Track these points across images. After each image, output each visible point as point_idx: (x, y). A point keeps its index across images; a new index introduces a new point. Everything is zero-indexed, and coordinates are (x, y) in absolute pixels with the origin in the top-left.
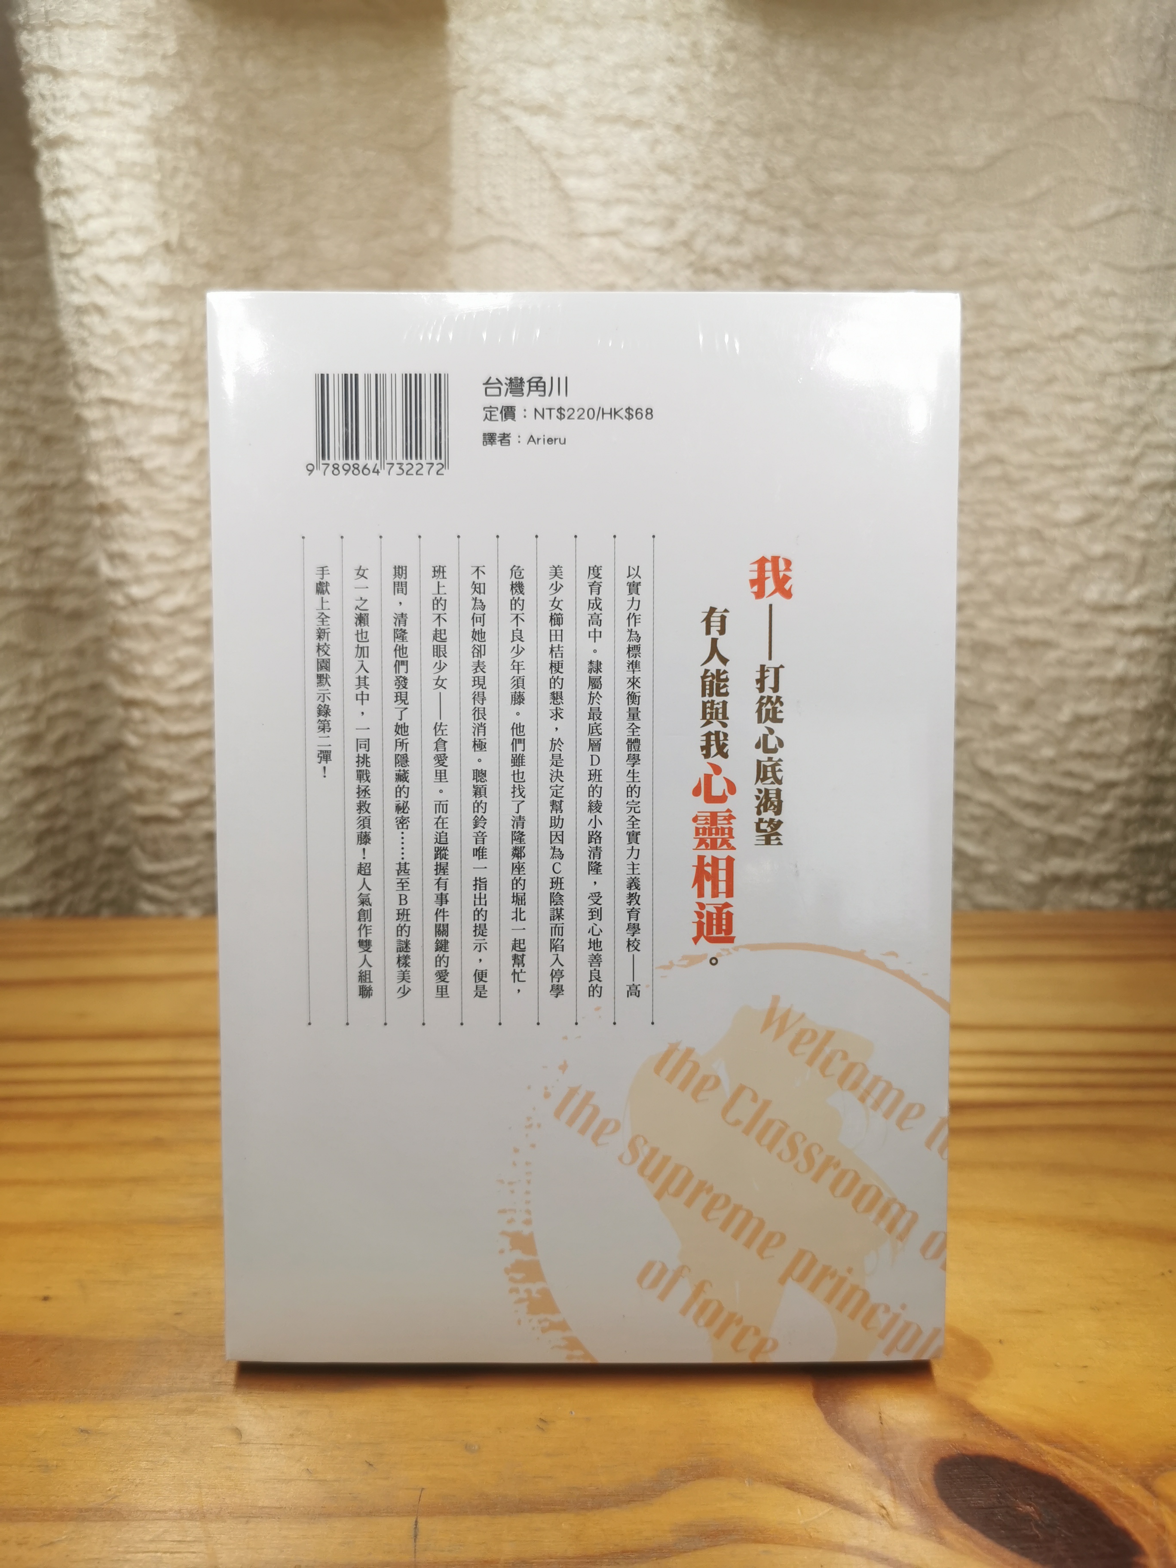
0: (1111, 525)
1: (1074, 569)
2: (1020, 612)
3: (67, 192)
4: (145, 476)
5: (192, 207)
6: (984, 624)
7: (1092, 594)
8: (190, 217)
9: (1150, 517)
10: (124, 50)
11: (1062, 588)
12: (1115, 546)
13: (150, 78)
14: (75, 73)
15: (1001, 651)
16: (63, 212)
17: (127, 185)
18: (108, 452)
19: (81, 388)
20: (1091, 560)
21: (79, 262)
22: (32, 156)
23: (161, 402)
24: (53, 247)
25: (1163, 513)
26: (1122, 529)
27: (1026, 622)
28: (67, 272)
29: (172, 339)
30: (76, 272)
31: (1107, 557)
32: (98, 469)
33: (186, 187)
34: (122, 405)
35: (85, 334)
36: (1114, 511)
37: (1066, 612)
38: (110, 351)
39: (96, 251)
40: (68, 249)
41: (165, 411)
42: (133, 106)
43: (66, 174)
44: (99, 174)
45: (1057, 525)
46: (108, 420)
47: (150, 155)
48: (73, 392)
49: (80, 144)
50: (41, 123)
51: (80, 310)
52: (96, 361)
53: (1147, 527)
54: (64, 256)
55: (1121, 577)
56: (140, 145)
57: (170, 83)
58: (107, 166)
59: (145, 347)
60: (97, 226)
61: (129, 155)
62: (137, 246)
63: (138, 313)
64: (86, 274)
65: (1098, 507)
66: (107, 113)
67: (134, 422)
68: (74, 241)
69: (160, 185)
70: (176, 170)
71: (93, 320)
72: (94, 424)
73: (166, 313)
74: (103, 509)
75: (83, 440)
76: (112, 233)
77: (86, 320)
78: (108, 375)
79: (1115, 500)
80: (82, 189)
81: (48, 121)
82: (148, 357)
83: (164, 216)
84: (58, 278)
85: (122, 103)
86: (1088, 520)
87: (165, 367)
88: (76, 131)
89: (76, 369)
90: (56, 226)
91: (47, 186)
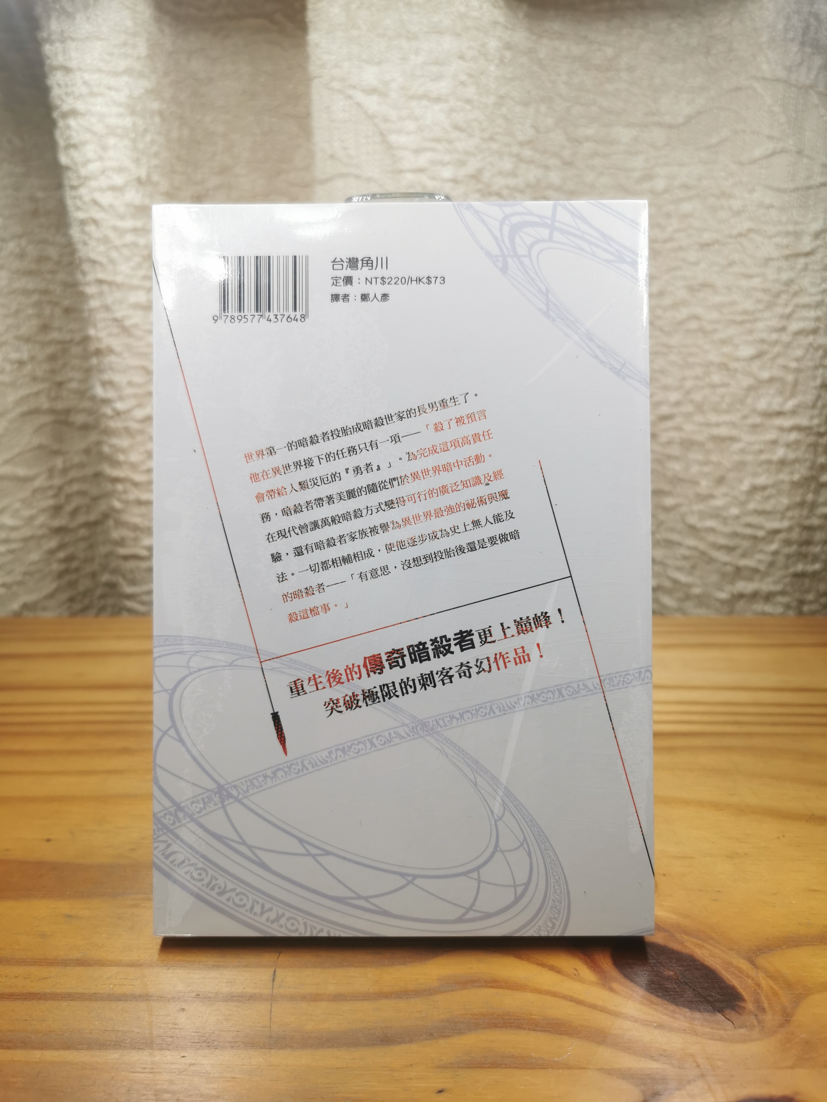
0: (774, 359)
1: (750, 389)
2: (713, 418)
3: (75, 146)
4: (126, 331)
5: (156, 154)
6: (689, 427)
7: (762, 405)
8: (154, 162)
9: (799, 353)
10: (111, 54)
11: (742, 401)
12: (777, 372)
13: (128, 71)
14: (80, 69)
15: (701, 445)
16: (72, 159)
17: (112, 141)
18: (101, 315)
19: (84, 273)
20: (761, 383)
21: (83, 191)
22: (52, 124)
23: (135, 282)
24: (66, 182)
25: (807, 351)
26: (781, 361)
27: (718, 425)
28: (75, 198)
29: (142, 241)
30: (80, 198)
31: (771, 380)
32: (95, 326)
33: (153, 142)
34: (110, 284)
35: (87, 238)
36: (776, 349)
37: (745, 417)
38: (102, 248)
39: (93, 184)
40: (75, 183)
41: (137, 288)
42: (117, 90)
43: (74, 134)
44: (94, 133)
45: (737, 360)
46: (101, 294)
47: (128, 121)
48: (80, 277)
49: (83, 115)
50: (58, 102)
51: (83, 223)
52: (93, 256)
53: (798, 360)
54: (73, 188)
55: (781, 393)
56: (120, 115)
57: (141, 75)
58: (99, 128)
59: (125, 246)
60: (94, 167)
61: (113, 121)
62: (118, 180)
63: (120, 224)
64: (87, 199)
65: (765, 347)
66: (101, 95)
67: (118, 295)
68: (79, 177)
69: (134, 141)
70: (146, 131)
71: (91, 228)
72: (92, 297)
73: (139, 224)
74: (98, 352)
75: (86, 307)
76: (103, 172)
77: (87, 228)
78: (101, 264)
79: (776, 342)
80: (84, 143)
81: (63, 100)
82: (126, 252)
83: (137, 161)
84: (69, 202)
85: (110, 88)
86: (759, 355)
87: (138, 259)
88: (80, 106)
89: (81, 261)
90: (67, 168)
91: (61, 143)
